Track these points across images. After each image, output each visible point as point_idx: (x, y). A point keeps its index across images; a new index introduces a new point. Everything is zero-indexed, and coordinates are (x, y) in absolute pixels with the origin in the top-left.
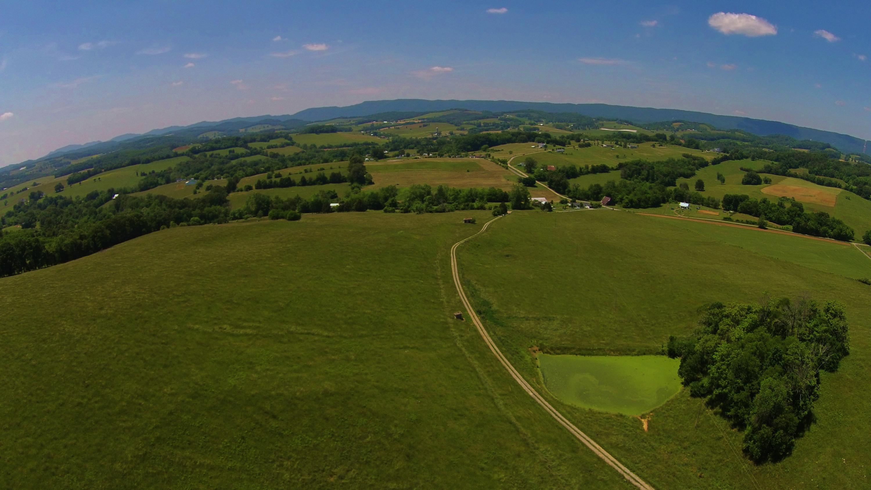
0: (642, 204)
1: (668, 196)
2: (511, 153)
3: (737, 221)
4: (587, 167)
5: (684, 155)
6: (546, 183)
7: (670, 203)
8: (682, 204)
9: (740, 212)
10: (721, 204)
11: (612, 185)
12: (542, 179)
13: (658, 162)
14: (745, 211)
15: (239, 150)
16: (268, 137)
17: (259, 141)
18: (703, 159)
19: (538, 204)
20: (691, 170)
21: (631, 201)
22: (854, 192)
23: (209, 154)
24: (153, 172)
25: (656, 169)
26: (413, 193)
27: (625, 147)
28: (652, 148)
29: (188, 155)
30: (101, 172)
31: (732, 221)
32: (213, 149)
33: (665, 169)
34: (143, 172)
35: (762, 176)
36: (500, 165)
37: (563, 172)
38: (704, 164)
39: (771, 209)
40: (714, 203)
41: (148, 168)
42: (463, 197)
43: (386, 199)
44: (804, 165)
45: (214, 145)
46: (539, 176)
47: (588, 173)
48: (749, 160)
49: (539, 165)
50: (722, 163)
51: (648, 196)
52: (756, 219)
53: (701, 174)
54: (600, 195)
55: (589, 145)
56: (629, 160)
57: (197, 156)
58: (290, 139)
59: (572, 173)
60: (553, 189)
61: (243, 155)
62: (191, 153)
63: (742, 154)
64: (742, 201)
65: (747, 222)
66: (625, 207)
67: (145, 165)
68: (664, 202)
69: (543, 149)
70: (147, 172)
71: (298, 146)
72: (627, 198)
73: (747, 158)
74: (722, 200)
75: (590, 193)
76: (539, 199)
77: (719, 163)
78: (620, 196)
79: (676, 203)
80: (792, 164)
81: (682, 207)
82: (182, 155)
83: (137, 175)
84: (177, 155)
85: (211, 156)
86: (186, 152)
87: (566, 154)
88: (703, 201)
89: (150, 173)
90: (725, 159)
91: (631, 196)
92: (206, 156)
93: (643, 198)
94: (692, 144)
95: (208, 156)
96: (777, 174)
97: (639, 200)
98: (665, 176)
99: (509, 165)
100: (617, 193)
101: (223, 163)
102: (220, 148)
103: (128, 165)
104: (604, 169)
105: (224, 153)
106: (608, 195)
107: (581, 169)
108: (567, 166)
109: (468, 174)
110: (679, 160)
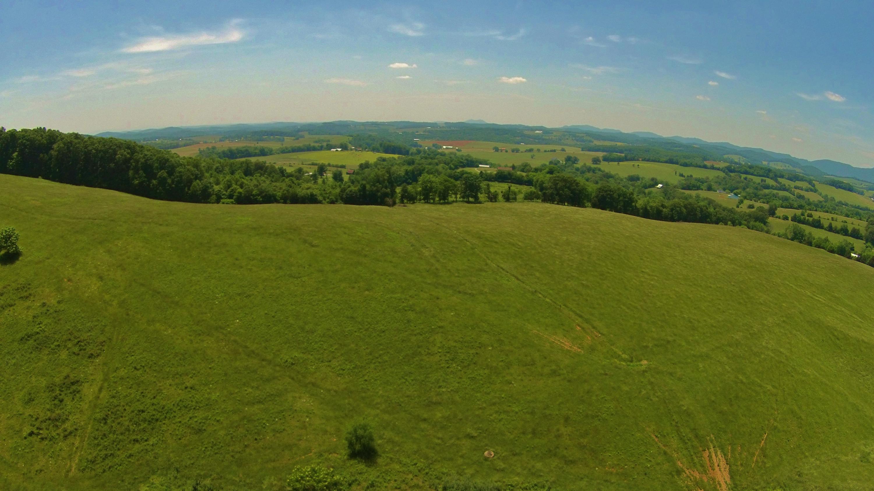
15: (770, 182)
16: (794, 178)
17: (786, 179)
23: (743, 176)
24: (691, 176)
29: (724, 172)
30: (638, 160)
32: (746, 173)
34: (681, 173)
41: (688, 171)
45: (748, 169)
57: (732, 174)
58: (814, 186)
61: (772, 188)
62: (727, 171)
67: (682, 167)
70: (685, 174)
71: (820, 194)
82: (718, 169)
83: (676, 174)
84: (713, 168)
85: (746, 179)
86: (723, 168)
89: (688, 176)
92: (740, 177)
95: (742, 178)
101: (756, 189)
102: (752, 174)
103: (666, 162)
105: (757, 180)
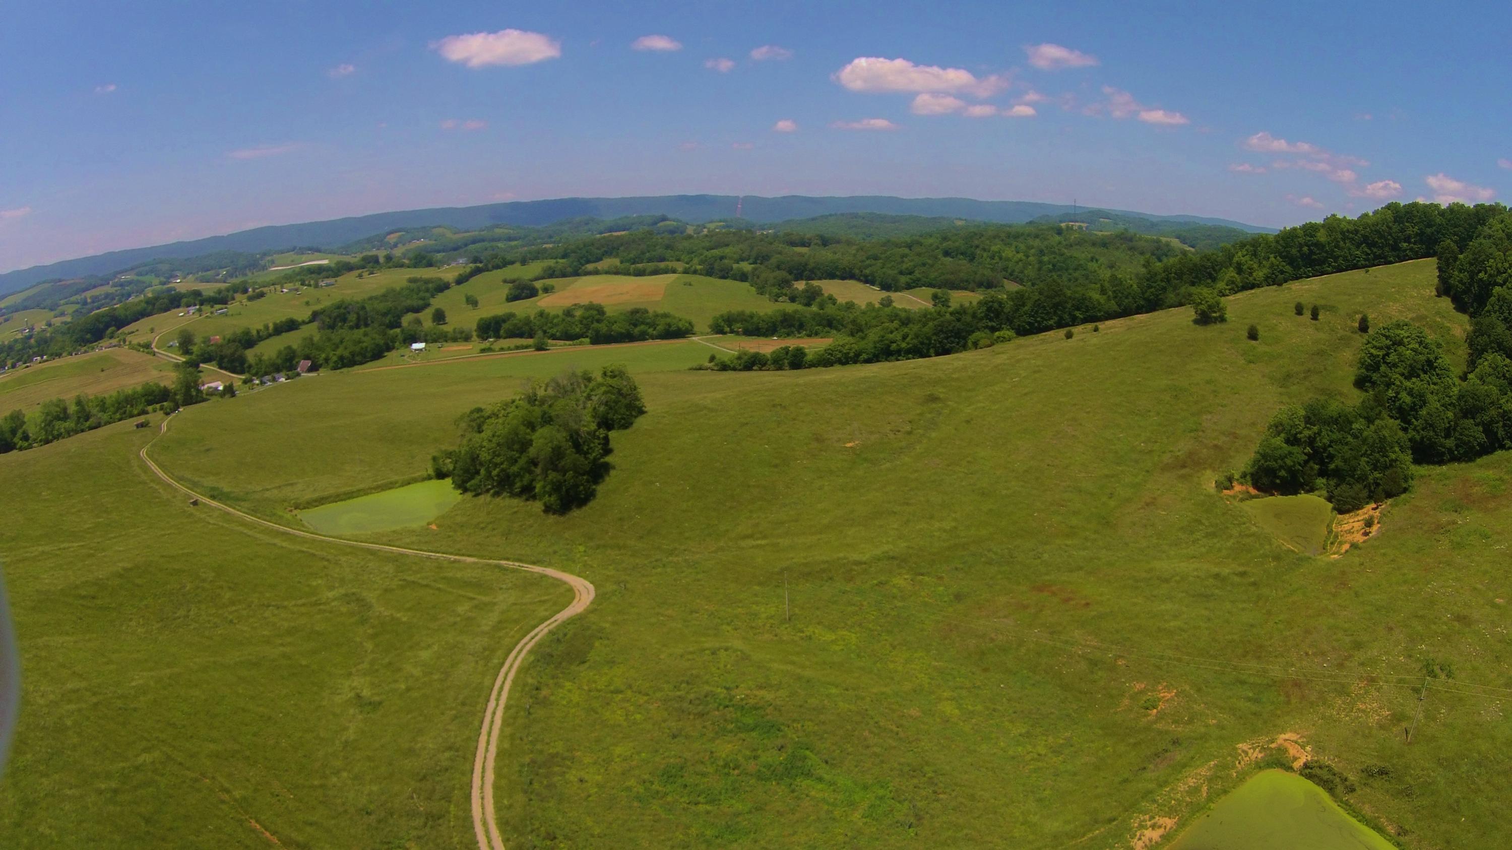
0: (358, 358)
1: (393, 340)
2: (152, 330)
3: (502, 349)
4: (267, 327)
5: (411, 281)
6: (214, 363)
7: (398, 349)
8: (416, 346)
9: (505, 338)
10: (474, 334)
11: (309, 342)
12: (208, 359)
13: (371, 299)
14: (512, 335)
18: (440, 279)
19: (214, 392)
20: (423, 299)
21: (341, 358)
22: (701, 274)
25: (368, 308)
26: (48, 414)
27: (316, 286)
28: (358, 280)
31: (494, 351)
33: (382, 307)
35: (538, 285)
36: (143, 352)
37: (234, 341)
38: (443, 287)
39: (551, 323)
40: (463, 335)
42: (113, 406)
43: (14, 432)
44: (611, 254)
46: (202, 355)
47: (269, 336)
48: (518, 265)
49: (198, 340)
50: (473, 280)
51: (365, 344)
52: (530, 341)
53: (438, 302)
54: (294, 362)
55: (262, 295)
56: (326, 304)
59: (248, 341)
60: (226, 369)
63: (504, 259)
64: (504, 321)
65: (517, 348)
66: (335, 368)
68: (389, 349)
69: (197, 316)
72: (335, 354)
73: (512, 263)
74: (474, 327)
75: (279, 361)
76: (213, 385)
77: (467, 280)
78: (323, 356)
79: (407, 347)
80: (589, 257)
81: (416, 350)
87: (232, 315)
88: (446, 336)
90: (477, 271)
91: (339, 352)
93: (357, 349)
94: (420, 262)
96: (564, 275)
97: (353, 354)
98: (385, 314)
99: (156, 350)
100: (318, 353)
104: (291, 326)
106: (307, 358)
107: (258, 332)
108: (239, 331)
109: (102, 374)
110: (402, 289)
